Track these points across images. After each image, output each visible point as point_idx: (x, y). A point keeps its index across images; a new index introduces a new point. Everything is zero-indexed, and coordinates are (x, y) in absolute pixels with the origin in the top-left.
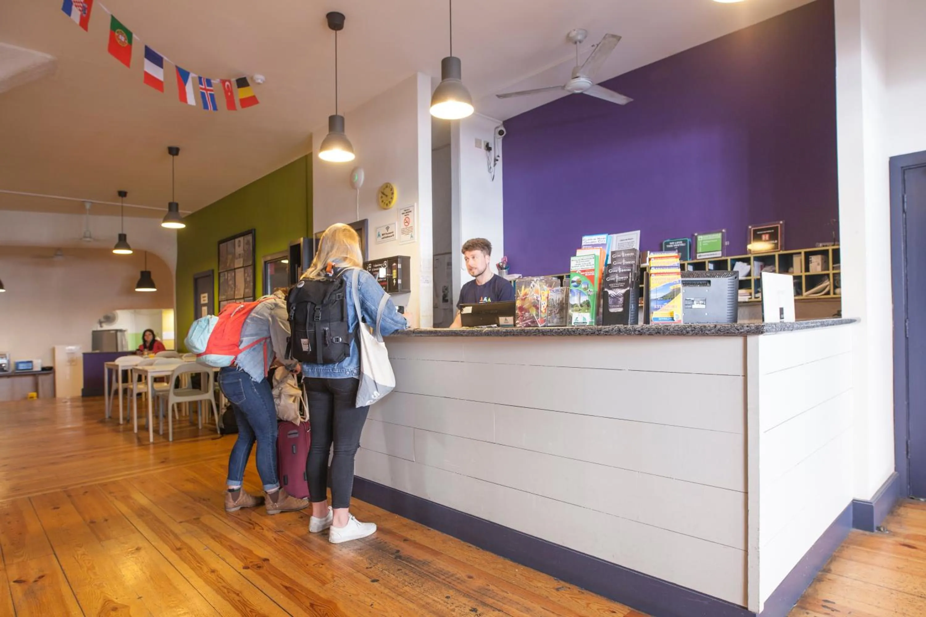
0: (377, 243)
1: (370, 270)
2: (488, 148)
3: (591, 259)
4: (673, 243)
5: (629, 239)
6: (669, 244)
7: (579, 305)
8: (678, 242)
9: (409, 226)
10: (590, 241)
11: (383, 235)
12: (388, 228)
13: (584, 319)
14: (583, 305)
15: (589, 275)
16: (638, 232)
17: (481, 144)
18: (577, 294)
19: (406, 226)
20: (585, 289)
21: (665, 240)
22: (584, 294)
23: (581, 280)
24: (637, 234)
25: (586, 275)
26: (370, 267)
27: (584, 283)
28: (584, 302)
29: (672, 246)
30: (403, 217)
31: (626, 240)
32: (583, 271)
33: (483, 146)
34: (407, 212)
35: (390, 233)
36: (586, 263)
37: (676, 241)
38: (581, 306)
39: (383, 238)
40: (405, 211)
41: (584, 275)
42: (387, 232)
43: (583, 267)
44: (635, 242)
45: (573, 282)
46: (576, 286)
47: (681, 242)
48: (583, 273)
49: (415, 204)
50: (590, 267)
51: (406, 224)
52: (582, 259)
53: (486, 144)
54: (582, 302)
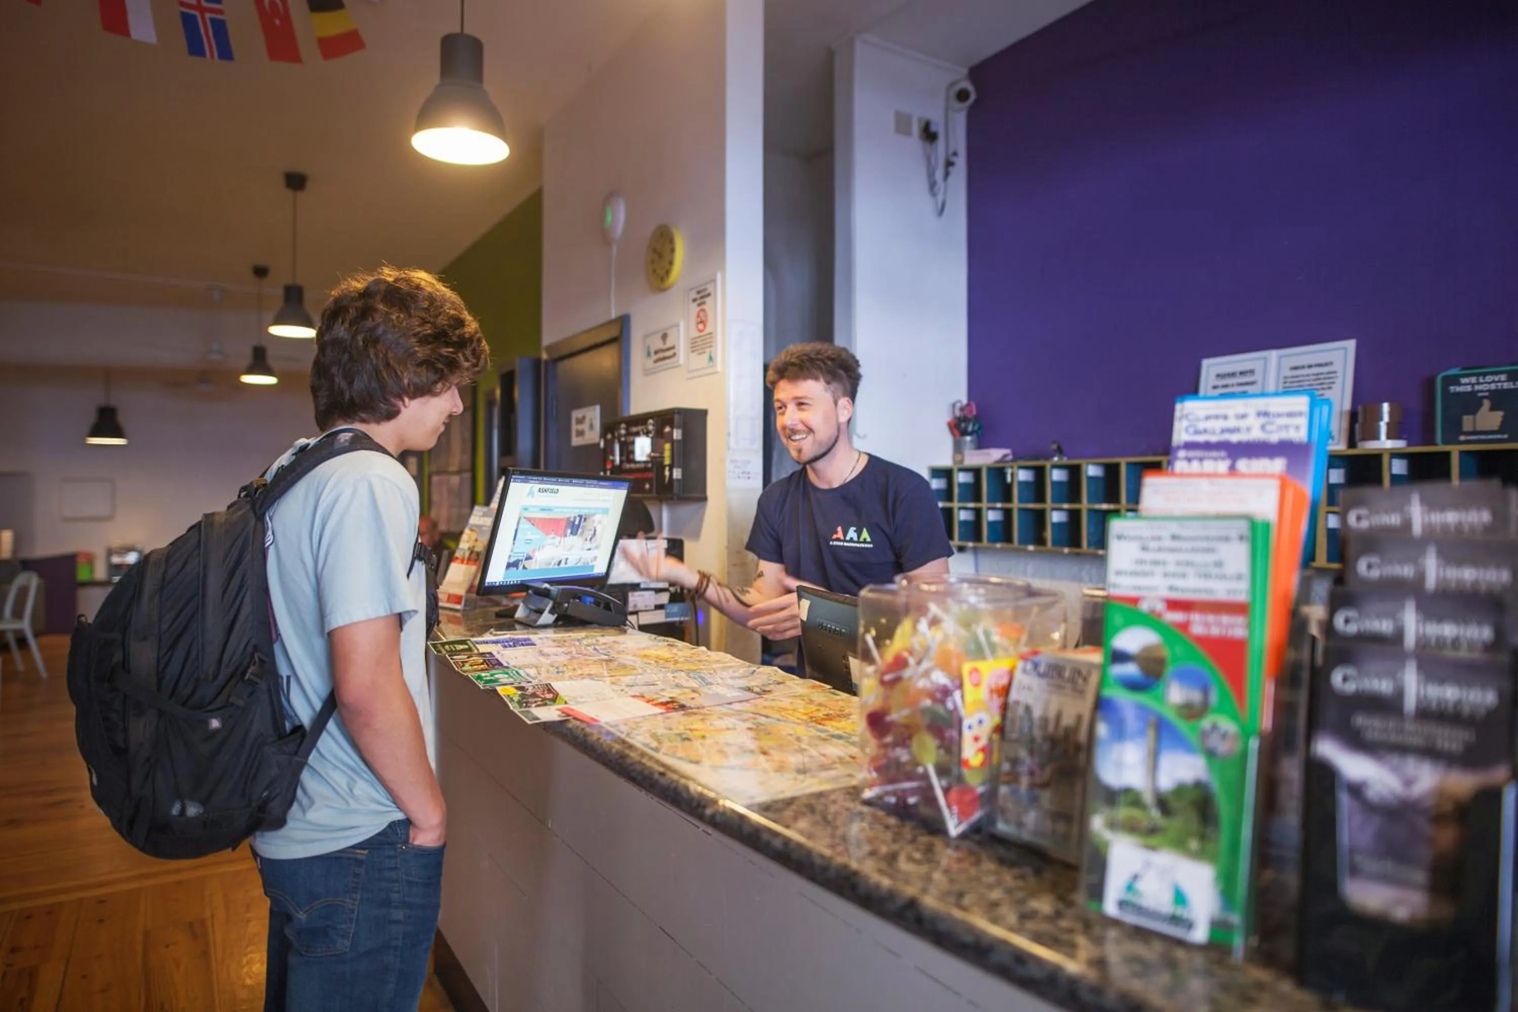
0: (647, 373)
1: (623, 439)
2: (929, 135)
3: (1227, 539)
4: (1473, 380)
5: (1320, 365)
6: (1459, 384)
7: (1148, 798)
8: (1489, 378)
9: (707, 331)
10: (1219, 424)
11: (656, 352)
12: (664, 337)
13: (1180, 898)
14: (1175, 804)
15: (1215, 631)
16: (1351, 345)
17: (909, 125)
18: (1142, 733)
19: (701, 331)
20: (1191, 712)
21: (1445, 370)
22: (1181, 743)
23: (1167, 653)
24: (1345, 349)
25: (1197, 629)
26: (623, 432)
27: (1186, 677)
28: (1180, 790)
29: (1469, 388)
30: (694, 309)
31: (1310, 366)
32: (1174, 605)
33: (916, 129)
34: (702, 296)
35: (668, 349)
36: (1199, 558)
37: (1484, 375)
38: (1163, 804)
39: (656, 361)
40: (699, 292)
41: (1184, 627)
42: (664, 347)
43: (1179, 583)
44: (1340, 374)
45: (1119, 657)
46: (1133, 685)
47: (1503, 377)
48: (1178, 617)
49: (719, 275)
50: (1221, 591)
51: (701, 326)
52: (1174, 537)
53: (923, 125)
54: (1166, 782)
